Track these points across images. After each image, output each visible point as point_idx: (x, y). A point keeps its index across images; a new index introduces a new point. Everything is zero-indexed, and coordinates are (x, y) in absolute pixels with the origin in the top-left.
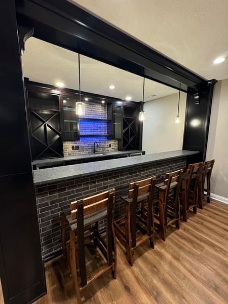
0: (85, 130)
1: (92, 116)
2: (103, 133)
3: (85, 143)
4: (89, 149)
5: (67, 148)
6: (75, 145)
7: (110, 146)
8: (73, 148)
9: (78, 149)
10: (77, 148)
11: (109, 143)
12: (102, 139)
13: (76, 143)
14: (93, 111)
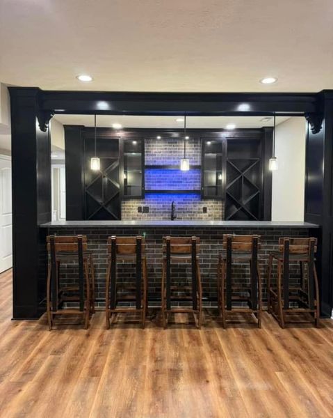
0: (160, 182)
1: (172, 160)
2: (191, 188)
3: (158, 203)
4: (166, 212)
5: (131, 209)
6: (142, 205)
7: (205, 210)
8: (140, 210)
9: (148, 212)
10: (146, 210)
11: (203, 206)
12: (189, 197)
13: (145, 203)
14: (175, 152)
